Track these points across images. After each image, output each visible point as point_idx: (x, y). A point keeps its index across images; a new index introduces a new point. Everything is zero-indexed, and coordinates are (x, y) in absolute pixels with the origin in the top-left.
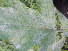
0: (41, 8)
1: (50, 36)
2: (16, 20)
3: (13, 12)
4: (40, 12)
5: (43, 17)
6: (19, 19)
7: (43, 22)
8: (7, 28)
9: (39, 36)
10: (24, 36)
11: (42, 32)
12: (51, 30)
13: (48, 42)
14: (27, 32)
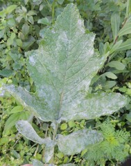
0: (93, 99)
1: (47, 112)
2: (75, 59)
3: (88, 53)
4: (86, 98)
5: (79, 102)
6: (77, 63)
7: (71, 101)
8: (62, 44)
9: (48, 95)
10: (49, 71)
11: (54, 99)
12: (58, 116)
13: (39, 109)
14: (56, 75)
